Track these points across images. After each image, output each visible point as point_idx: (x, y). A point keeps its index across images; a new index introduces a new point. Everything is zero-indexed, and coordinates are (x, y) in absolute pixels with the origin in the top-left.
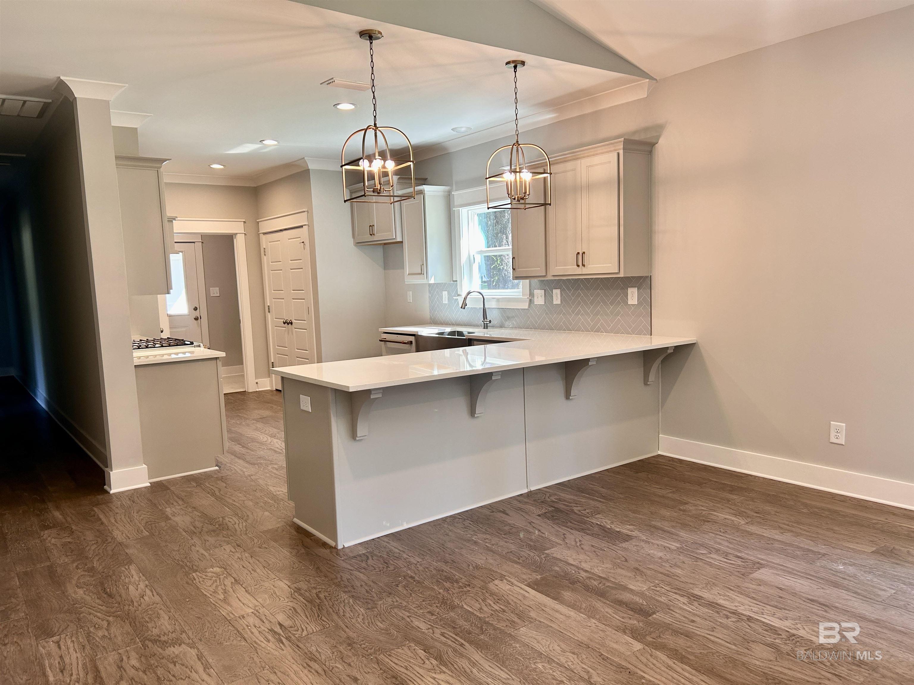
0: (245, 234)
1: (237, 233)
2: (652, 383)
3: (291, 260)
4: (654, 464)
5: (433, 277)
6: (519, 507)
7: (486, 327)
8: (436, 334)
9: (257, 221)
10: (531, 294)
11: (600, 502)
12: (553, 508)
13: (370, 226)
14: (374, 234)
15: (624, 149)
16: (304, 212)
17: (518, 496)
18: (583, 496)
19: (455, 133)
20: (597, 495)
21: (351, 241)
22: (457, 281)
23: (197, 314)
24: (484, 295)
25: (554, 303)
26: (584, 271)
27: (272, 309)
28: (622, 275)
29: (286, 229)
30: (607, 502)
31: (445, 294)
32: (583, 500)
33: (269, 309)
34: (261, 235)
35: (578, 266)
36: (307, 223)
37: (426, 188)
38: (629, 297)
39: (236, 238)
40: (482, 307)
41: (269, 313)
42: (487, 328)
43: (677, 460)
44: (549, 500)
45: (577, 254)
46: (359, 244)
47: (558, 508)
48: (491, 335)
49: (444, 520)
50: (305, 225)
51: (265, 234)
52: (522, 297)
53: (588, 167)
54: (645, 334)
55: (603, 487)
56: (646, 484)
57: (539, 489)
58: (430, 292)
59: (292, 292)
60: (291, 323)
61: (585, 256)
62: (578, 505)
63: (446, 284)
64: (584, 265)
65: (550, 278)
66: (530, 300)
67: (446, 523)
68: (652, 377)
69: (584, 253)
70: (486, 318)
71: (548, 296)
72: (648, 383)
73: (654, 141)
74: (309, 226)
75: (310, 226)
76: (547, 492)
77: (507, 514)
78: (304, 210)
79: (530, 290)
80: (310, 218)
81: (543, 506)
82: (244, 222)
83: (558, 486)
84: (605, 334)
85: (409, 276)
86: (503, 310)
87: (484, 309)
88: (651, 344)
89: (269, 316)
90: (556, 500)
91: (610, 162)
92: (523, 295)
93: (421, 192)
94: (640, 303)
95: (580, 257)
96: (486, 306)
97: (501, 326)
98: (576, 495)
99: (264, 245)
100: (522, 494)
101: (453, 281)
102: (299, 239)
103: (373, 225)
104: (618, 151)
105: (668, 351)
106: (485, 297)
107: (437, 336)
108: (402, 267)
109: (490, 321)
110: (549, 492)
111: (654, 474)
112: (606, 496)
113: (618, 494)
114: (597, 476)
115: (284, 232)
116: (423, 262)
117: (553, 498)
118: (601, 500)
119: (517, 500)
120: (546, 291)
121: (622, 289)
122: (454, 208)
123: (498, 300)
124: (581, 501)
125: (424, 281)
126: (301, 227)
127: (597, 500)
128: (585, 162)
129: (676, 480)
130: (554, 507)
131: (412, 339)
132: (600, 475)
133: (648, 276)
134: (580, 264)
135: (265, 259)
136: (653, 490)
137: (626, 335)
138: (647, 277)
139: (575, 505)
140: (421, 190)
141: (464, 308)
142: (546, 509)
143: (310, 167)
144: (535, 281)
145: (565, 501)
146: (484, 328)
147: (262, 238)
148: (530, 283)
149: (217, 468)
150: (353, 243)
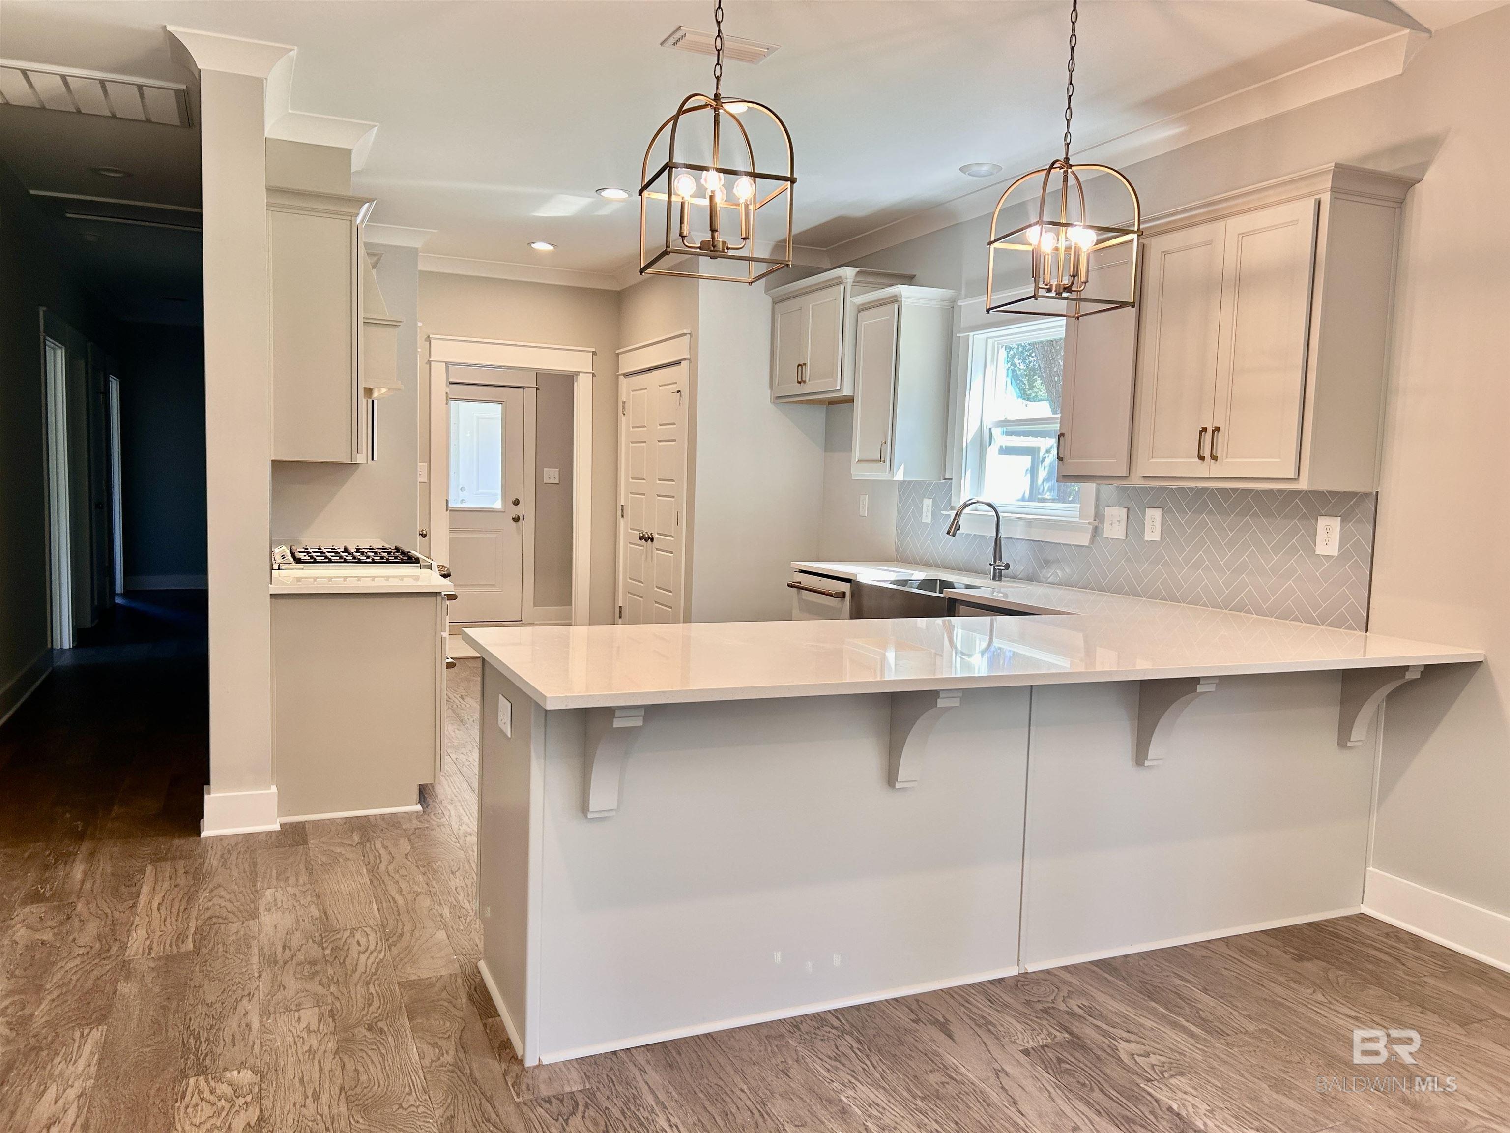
0: (593, 374)
1: (579, 372)
2: (1360, 744)
3: (660, 425)
4: (1347, 939)
5: (904, 469)
6: (983, 1017)
7: (998, 576)
8: (892, 583)
9: (617, 352)
10: (1099, 516)
11: (1192, 1035)
12: (1067, 1035)
13: (799, 365)
14: (804, 382)
15: (1333, 190)
16: (685, 335)
17: (992, 982)
18: (1153, 1012)
19: (966, 178)
20: (1187, 1010)
21: (767, 394)
22: (951, 479)
23: (517, 511)
24: (999, 509)
25: (1146, 539)
26: (1215, 469)
27: (628, 512)
28: (1303, 485)
29: (657, 368)
30: (1208, 1037)
31: (928, 503)
32: (1149, 1024)
33: (622, 510)
34: (621, 378)
35: (1202, 458)
36: (687, 357)
37: (904, 291)
38: (1319, 538)
39: (577, 381)
40: (994, 534)
41: (621, 519)
42: (1000, 580)
43: (1407, 937)
44: (1063, 1007)
45: (1201, 432)
46: (779, 399)
47: (1079, 1038)
48: (1006, 595)
49: (795, 1024)
50: (685, 359)
51: (626, 375)
52: (1077, 520)
53: (1243, 235)
54: (1350, 628)
55: (1205, 991)
56: (1319, 997)
57: (1048, 972)
58: (900, 500)
59: (658, 482)
60: (652, 540)
61: (1220, 438)
62: (1132, 1037)
63: (930, 484)
64: (1214, 458)
65: (1136, 481)
66: (1096, 529)
67: (798, 1033)
68: (1359, 733)
69: (1217, 429)
70: (1001, 559)
71: (1134, 524)
72: (1349, 744)
73: (1414, 175)
74: (690, 362)
75: (692, 361)
76: (1065, 982)
77: (950, 1036)
78: (685, 331)
80: (693, 348)
81: (1045, 1023)
82: (594, 353)
83: (1095, 969)
84: (1255, 616)
85: (860, 464)
86: (1038, 545)
87: (996, 540)
88: (1365, 655)
89: (622, 523)
90: (1081, 1012)
91: (1295, 222)
92: (1081, 517)
93: (894, 300)
94: (1344, 555)
95: (1208, 437)
96: (1002, 534)
97: (1031, 579)
98: (1134, 1004)
99: (623, 397)
100: (1003, 979)
101: (945, 479)
102: (675, 386)
103: (805, 364)
104: (1317, 197)
105: (1407, 673)
106: (1001, 515)
107: (894, 587)
108: (848, 447)
109: (1007, 566)
110: (1069, 984)
111: (1341, 969)
112: (1211, 1018)
113: (1242, 1019)
114: (1199, 953)
115: (655, 373)
116: (886, 437)
117: (1074, 1004)
118: (1193, 1028)
119: (986, 994)
120: (1130, 512)
121: (1304, 517)
122: (960, 332)
123: (1029, 522)
124: (1142, 1025)
125: (884, 476)
126: (678, 363)
127: (1184, 1030)
128: (1236, 225)
129: (1402, 998)
130: (1071, 1033)
131: (845, 587)
132: (1204, 952)
133: (1371, 494)
134: (1207, 453)
135: (623, 420)
136: (1336, 1020)
137: (1304, 624)
138: (1367, 495)
139: (1125, 1035)
140: (896, 296)
141: (954, 535)
142: (1050, 1034)
144: (1109, 490)
145: (1102, 1017)
146: (994, 579)
147: (623, 381)
148: (1098, 491)
149: (419, 808)
150: (770, 399)
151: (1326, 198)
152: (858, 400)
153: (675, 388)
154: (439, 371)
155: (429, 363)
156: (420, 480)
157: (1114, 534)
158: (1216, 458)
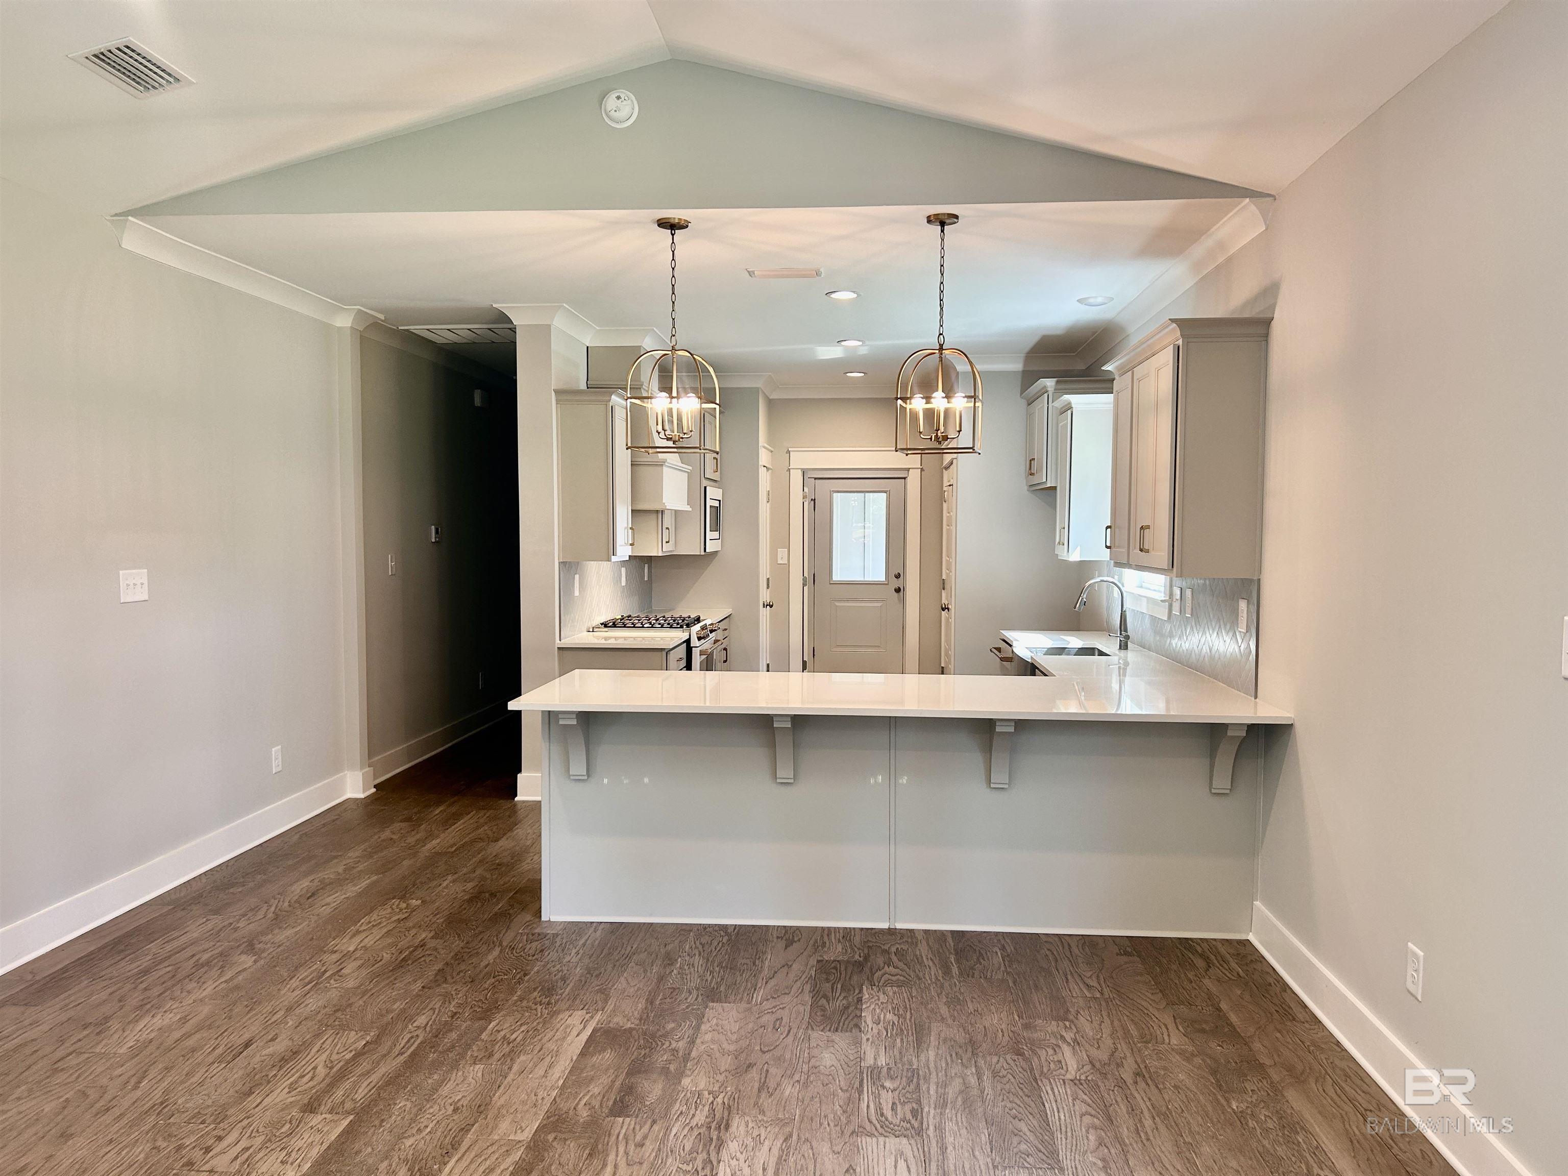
7: (1123, 645)
10: (1172, 595)
12: (861, 959)
13: (1031, 460)
14: (1034, 474)
15: (1183, 338)
17: (863, 929)
20: (969, 963)
21: (1024, 483)
23: (899, 583)
25: (1186, 615)
26: (1148, 561)
27: (946, 585)
30: (956, 976)
32: (928, 963)
33: (943, 584)
35: (1141, 551)
37: (1075, 399)
38: (1240, 618)
41: (943, 591)
42: (1127, 648)
44: (886, 947)
45: (1141, 530)
53: (1157, 369)
57: (911, 930)
60: (948, 609)
61: (1150, 533)
66: (1170, 606)
68: (1222, 780)
69: (1148, 527)
70: (1126, 631)
71: (1183, 602)
72: (1214, 791)
79: (1171, 587)
83: (949, 935)
87: (1121, 613)
90: (894, 951)
91: (1169, 362)
92: (1164, 595)
93: (1070, 406)
94: (1248, 632)
99: (945, 487)
100: (872, 929)
103: (1034, 459)
104: (1175, 343)
109: (1127, 637)
110: (913, 938)
116: (1065, 524)
119: (847, 934)
120: (1182, 591)
125: (1065, 557)
128: (1156, 361)
130: (866, 958)
133: (1255, 580)
134: (1143, 547)
135: (945, 506)
140: (1071, 403)
146: (1120, 648)
150: (1026, 488)
151: (1180, 342)
152: (1058, 489)
153: (952, 482)
154: (797, 478)
155: (789, 470)
157: (1176, 611)
158: (1147, 551)
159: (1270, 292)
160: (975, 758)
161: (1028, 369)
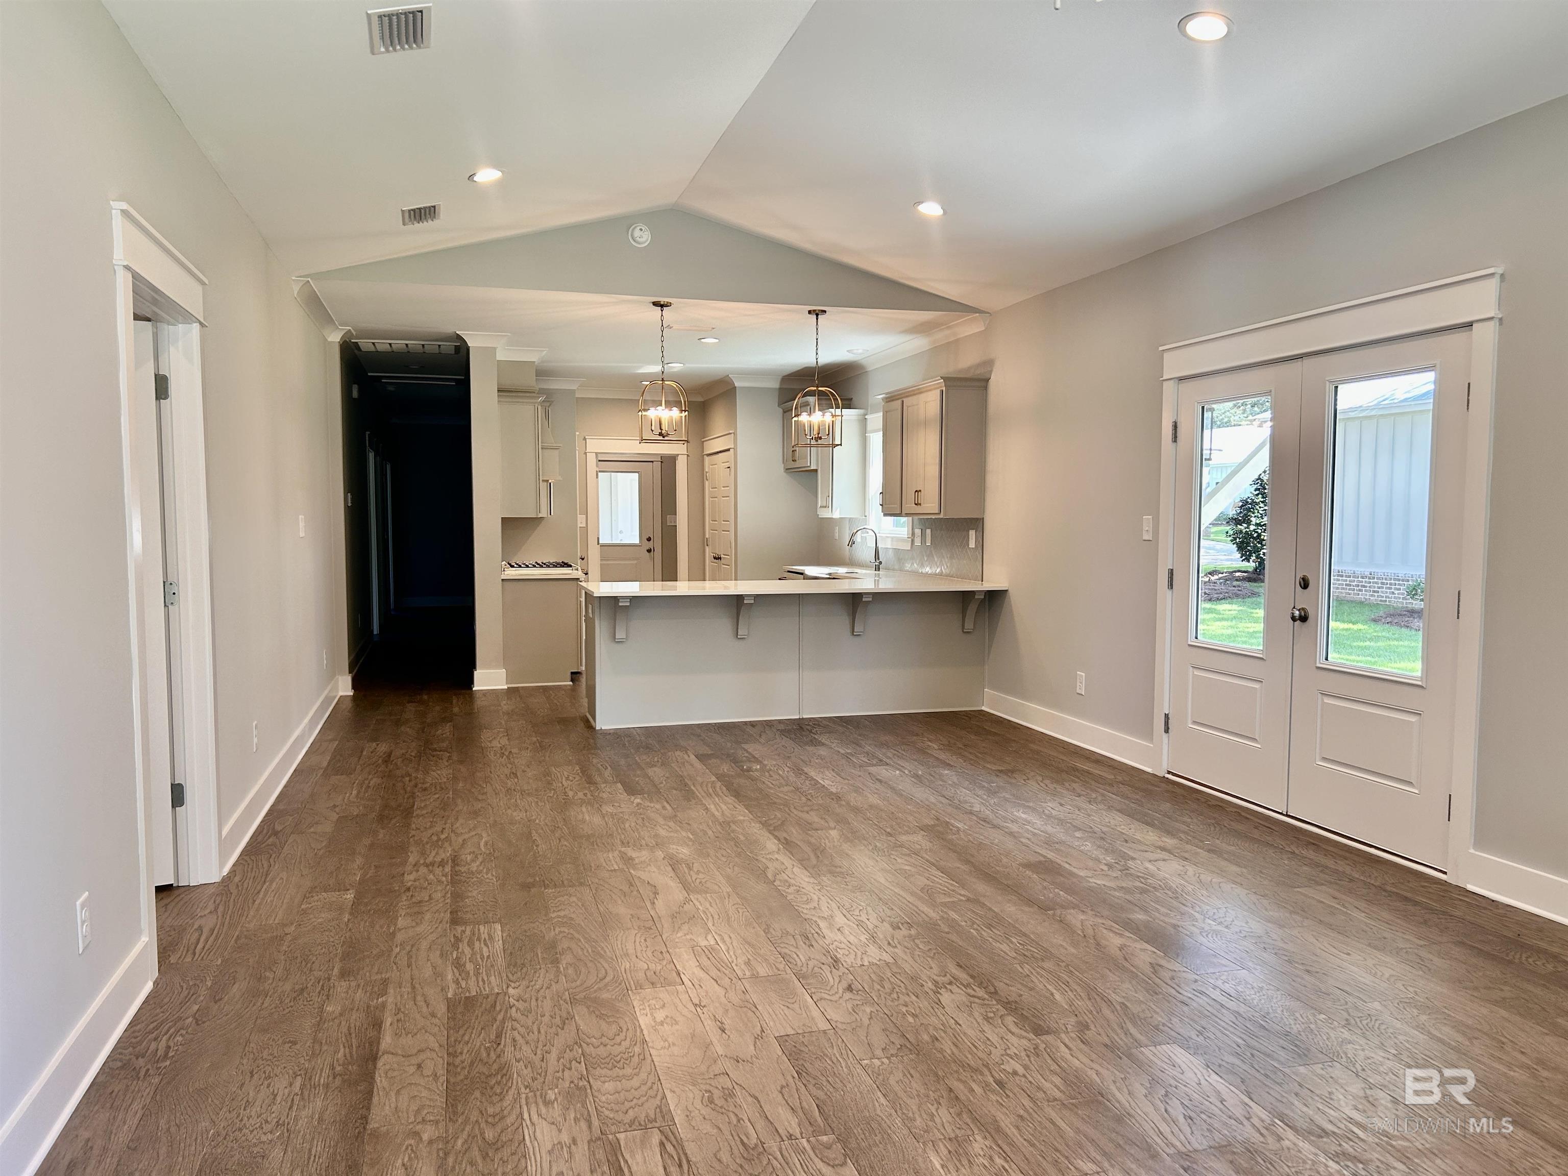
0: (688, 455)
1: (680, 454)
2: (972, 631)
3: (722, 487)
5: (838, 510)
7: (877, 569)
9: (702, 441)
13: (793, 451)
14: (796, 461)
15: (945, 386)
16: (730, 434)
17: (786, 719)
21: (780, 467)
23: (650, 545)
24: (877, 532)
25: (915, 544)
26: (920, 510)
27: (709, 542)
28: (941, 516)
29: (721, 452)
33: (706, 541)
34: (704, 457)
35: (916, 504)
36: (733, 446)
38: (969, 540)
39: (677, 461)
40: (874, 545)
41: (705, 546)
45: (915, 492)
46: (787, 470)
50: (732, 448)
51: (707, 455)
54: (979, 580)
57: (812, 718)
60: (720, 558)
61: (921, 494)
69: (920, 491)
70: (878, 559)
72: (965, 630)
73: (987, 377)
74: (734, 449)
78: (731, 431)
79: (913, 529)
80: (735, 440)
82: (688, 441)
83: (833, 718)
85: (821, 509)
86: (896, 551)
87: (875, 548)
89: (707, 549)
92: (907, 535)
94: (976, 547)
95: (917, 495)
99: (707, 468)
100: (791, 719)
102: (728, 463)
103: (795, 451)
104: (939, 389)
105: (976, 596)
109: (881, 563)
115: (719, 454)
116: (829, 493)
117: (811, 723)
119: (780, 721)
120: (922, 530)
121: (965, 530)
122: (867, 433)
123: (892, 539)
125: (829, 515)
126: (728, 450)
133: (982, 519)
134: (918, 502)
135: (707, 483)
138: (977, 519)
143: (736, 384)
146: (875, 570)
147: (707, 459)
148: (913, 519)
149: (571, 683)
150: (782, 470)
151: (944, 389)
152: (819, 471)
153: (727, 465)
154: (592, 460)
155: (586, 453)
156: (579, 525)
157: (918, 542)
158: (920, 504)
159: (989, 364)
160: (845, 620)
161: (784, 386)
